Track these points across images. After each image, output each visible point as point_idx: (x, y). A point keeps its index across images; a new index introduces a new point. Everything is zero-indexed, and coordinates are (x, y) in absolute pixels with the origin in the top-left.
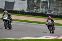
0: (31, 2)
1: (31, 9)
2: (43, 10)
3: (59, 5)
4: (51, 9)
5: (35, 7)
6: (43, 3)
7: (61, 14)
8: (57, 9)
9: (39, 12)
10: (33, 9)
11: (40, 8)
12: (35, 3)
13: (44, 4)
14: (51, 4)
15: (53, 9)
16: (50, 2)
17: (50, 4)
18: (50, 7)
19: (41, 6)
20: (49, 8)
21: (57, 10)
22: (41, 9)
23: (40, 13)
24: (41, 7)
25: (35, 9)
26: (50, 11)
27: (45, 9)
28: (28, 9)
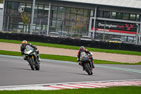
0: (12, 11)
1: (11, 27)
2: (38, 28)
3: (72, 18)
4: (53, 26)
5: (22, 21)
6: (38, 12)
7: (74, 36)
8: (66, 27)
9: (29, 32)
10: (16, 26)
11: (32, 24)
12: (20, 13)
13: (40, 14)
14: (55, 15)
15: (59, 26)
16: (52, 12)
17: (52, 16)
18: (53, 21)
19: (32, 20)
20: (51, 24)
21: (68, 28)
22: (33, 27)
23: (31, 34)
24: (32, 22)
25: (20, 27)
26: (51, 29)
27: (42, 27)
28: (6, 26)
